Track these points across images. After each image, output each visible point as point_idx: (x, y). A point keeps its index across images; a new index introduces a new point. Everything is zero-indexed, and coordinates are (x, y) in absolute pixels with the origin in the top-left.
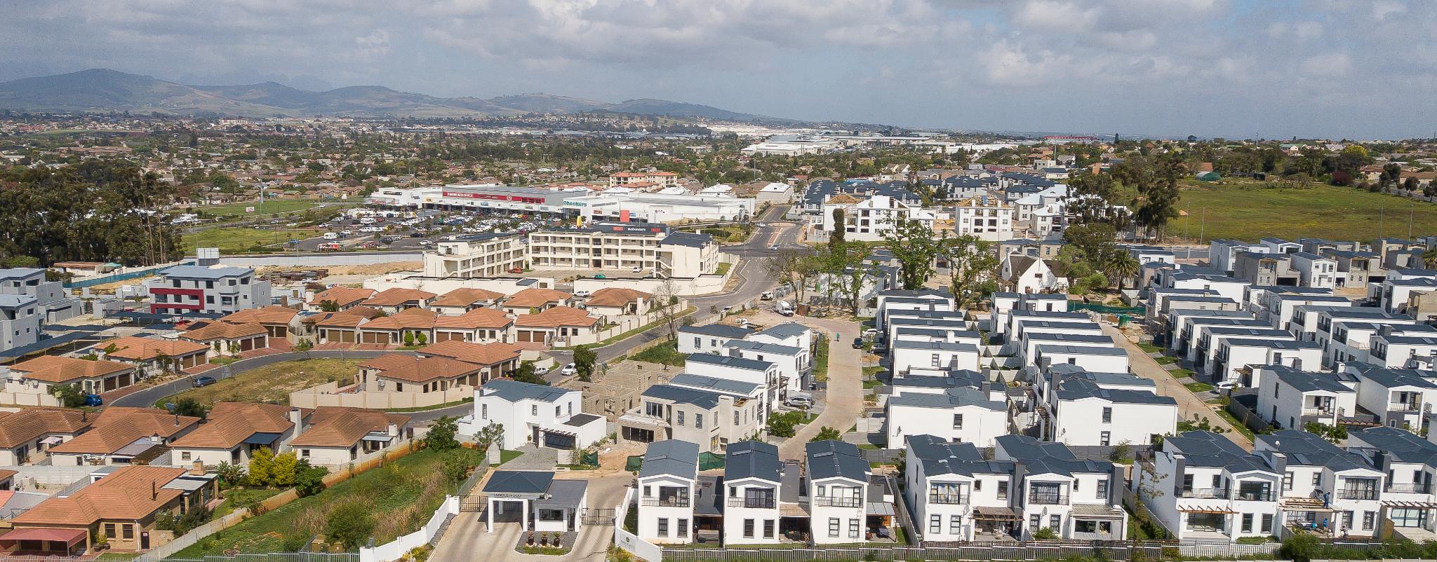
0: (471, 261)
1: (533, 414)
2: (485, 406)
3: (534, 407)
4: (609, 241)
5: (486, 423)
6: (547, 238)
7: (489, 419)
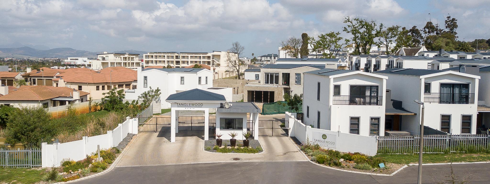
0: (115, 64)
1: (181, 84)
2: (146, 78)
3: (182, 78)
4: (183, 57)
5: (147, 90)
6: (152, 56)
7: (148, 86)
